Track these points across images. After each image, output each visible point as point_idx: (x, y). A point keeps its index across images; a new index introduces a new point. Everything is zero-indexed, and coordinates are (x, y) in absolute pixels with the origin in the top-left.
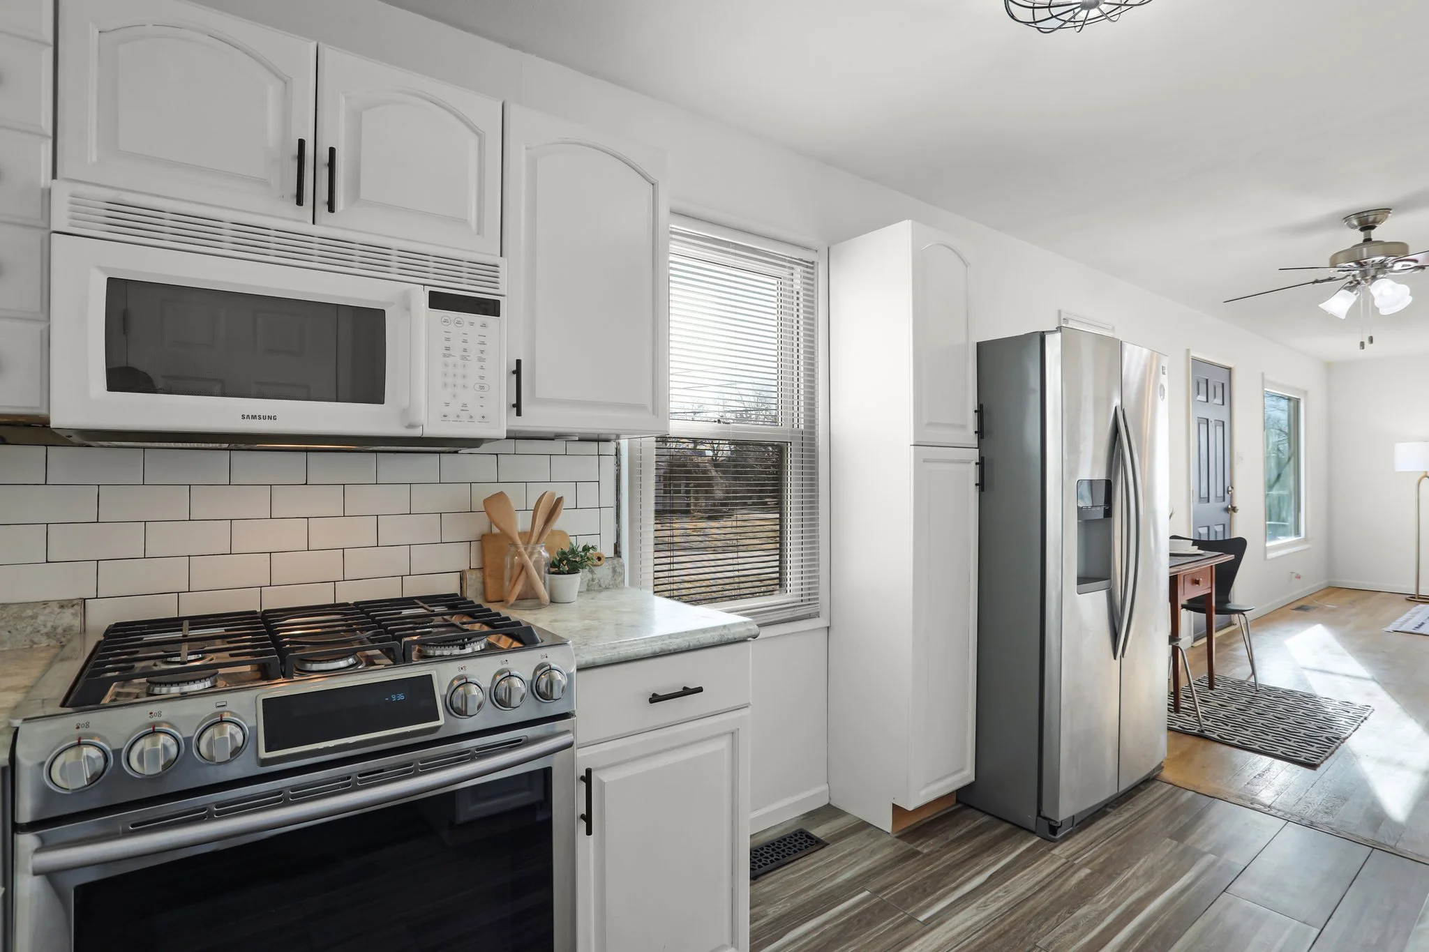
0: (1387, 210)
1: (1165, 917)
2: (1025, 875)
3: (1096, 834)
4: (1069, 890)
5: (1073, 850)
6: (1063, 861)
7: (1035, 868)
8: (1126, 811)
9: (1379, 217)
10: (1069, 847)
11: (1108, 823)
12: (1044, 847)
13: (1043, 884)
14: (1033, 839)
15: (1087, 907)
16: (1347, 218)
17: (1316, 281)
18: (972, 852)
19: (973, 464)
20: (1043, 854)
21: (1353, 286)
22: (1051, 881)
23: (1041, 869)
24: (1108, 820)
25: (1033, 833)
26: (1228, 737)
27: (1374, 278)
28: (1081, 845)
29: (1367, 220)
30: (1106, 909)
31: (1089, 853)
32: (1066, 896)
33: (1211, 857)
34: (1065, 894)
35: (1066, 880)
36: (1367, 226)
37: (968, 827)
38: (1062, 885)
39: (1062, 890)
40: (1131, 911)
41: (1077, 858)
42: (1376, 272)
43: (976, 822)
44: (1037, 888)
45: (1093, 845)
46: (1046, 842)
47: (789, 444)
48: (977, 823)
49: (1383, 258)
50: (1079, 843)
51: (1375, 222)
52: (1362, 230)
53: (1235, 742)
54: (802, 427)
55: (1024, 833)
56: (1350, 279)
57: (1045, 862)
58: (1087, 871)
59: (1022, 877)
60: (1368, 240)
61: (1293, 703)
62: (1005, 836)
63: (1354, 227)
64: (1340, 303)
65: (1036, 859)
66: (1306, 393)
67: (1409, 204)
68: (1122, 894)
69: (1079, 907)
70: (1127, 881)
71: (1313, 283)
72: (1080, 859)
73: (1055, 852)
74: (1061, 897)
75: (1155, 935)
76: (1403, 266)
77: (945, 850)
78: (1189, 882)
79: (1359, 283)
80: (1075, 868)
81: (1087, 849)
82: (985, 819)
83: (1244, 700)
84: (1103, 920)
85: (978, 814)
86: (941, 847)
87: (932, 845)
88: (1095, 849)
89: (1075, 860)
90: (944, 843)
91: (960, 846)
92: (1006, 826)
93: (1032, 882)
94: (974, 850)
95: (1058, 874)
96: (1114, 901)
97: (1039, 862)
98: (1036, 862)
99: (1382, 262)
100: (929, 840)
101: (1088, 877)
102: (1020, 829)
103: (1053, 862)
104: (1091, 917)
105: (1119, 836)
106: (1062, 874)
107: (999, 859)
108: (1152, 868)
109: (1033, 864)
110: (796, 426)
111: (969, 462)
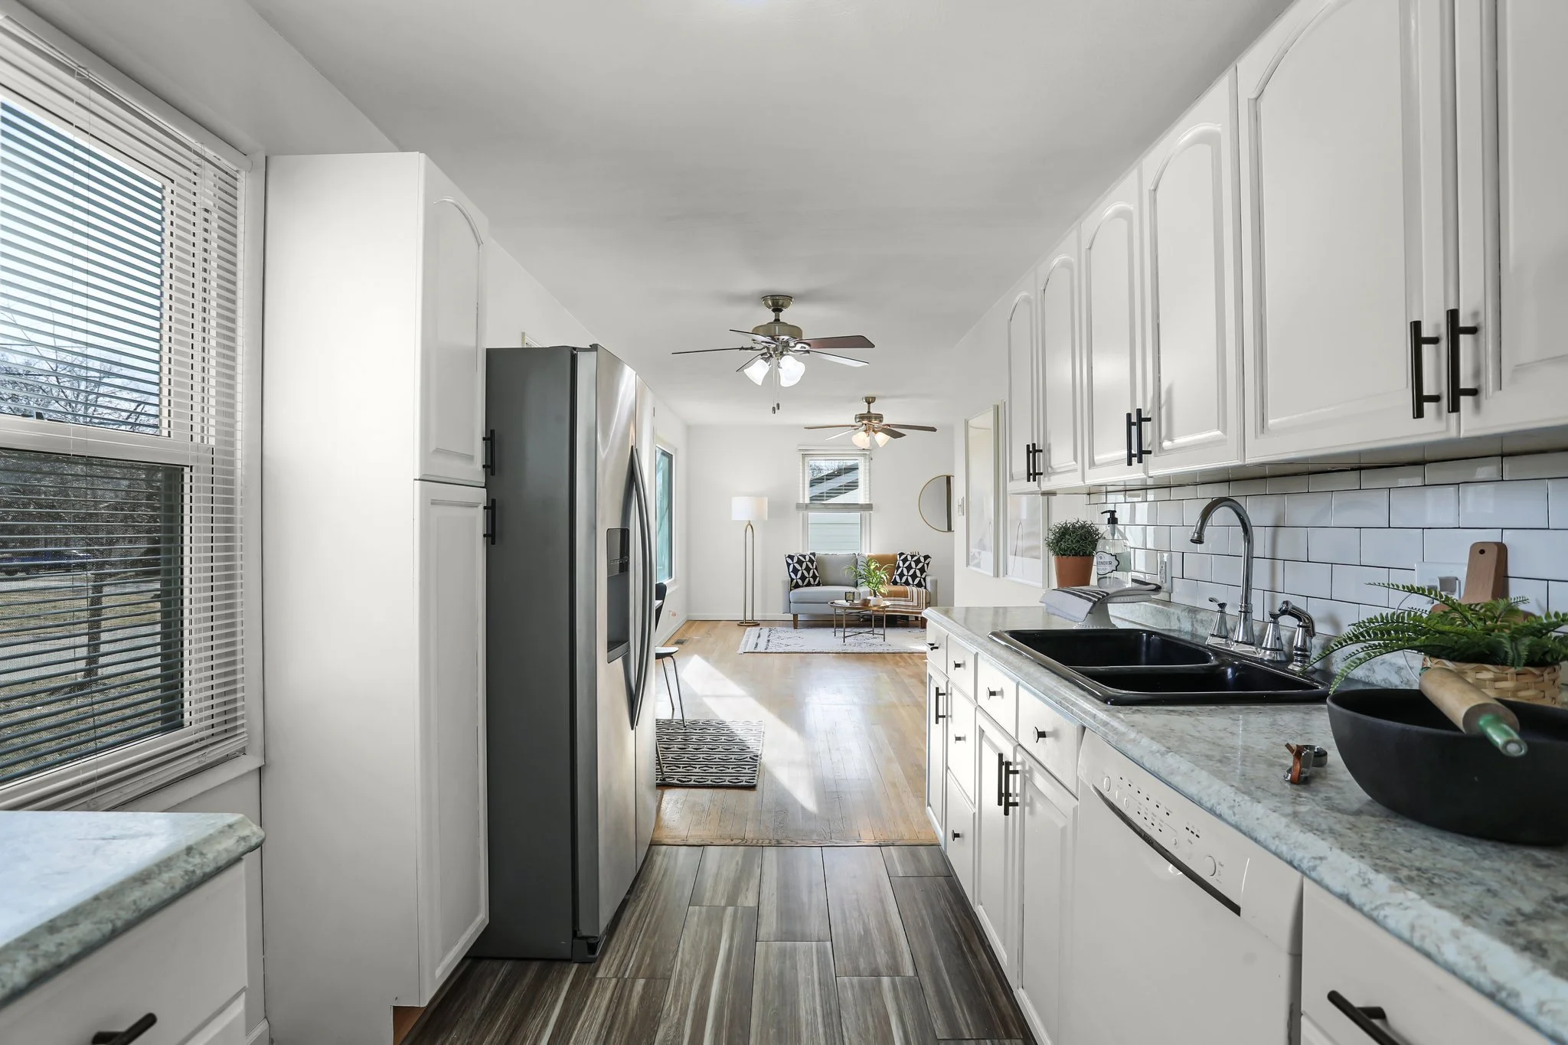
0: (789, 298)
1: (729, 996)
2: (585, 1022)
3: (628, 932)
4: (636, 1015)
5: (616, 962)
6: (614, 981)
7: (591, 1006)
8: (642, 891)
9: (785, 303)
10: (611, 961)
11: (633, 913)
12: (586, 975)
13: (608, 1023)
14: (571, 970)
15: (662, 1026)
16: (764, 298)
17: (742, 348)
18: (510, 1024)
19: (481, 508)
20: (590, 983)
21: (767, 357)
22: (614, 1014)
23: (596, 1005)
24: (630, 911)
25: (569, 961)
26: (686, 780)
27: (782, 354)
28: (621, 952)
29: (778, 303)
30: (679, 1019)
31: (633, 959)
32: (637, 1025)
33: (730, 910)
34: (634, 1023)
35: (628, 1004)
36: (777, 309)
37: (492, 990)
38: (626, 1013)
39: (630, 1021)
40: (701, 1007)
41: (626, 970)
42: (783, 349)
43: (498, 978)
44: (604, 1032)
45: (632, 946)
46: (586, 966)
47: (187, 470)
48: (500, 977)
49: (788, 337)
50: (618, 950)
51: (782, 306)
52: (774, 311)
53: (692, 783)
54: (212, 442)
55: (557, 966)
56: (765, 350)
57: (597, 992)
58: (641, 982)
59: (582, 1026)
60: (777, 320)
61: (714, 732)
62: (540, 980)
63: (769, 307)
64: (758, 371)
65: (585, 995)
66: (676, 450)
67: (806, 297)
68: (683, 993)
69: (656, 1033)
70: (680, 974)
71: (740, 349)
72: (629, 971)
73: (600, 974)
74: (632, 1029)
75: (732, 1021)
76: (802, 347)
77: (477, 1038)
78: (727, 946)
79: (771, 356)
80: (629, 983)
81: (629, 954)
82: (505, 968)
83: (680, 738)
84: (683, 1035)
85: (496, 964)
86: (471, 1037)
87: (458, 1039)
88: (636, 951)
89: (624, 974)
90: (472, 1027)
91: (492, 1022)
92: (535, 967)
93: (596, 1027)
94: (513, 1019)
95: (616, 1001)
96: (682, 1004)
97: (591, 997)
98: (587, 999)
99: (787, 342)
100: (451, 1033)
101: (646, 987)
102: (552, 962)
103: (605, 989)
104: (671, 1037)
105: (650, 921)
106: (620, 998)
107: (547, 1017)
108: (693, 946)
109: (585, 1003)
110: (197, 439)
111: (474, 506)
